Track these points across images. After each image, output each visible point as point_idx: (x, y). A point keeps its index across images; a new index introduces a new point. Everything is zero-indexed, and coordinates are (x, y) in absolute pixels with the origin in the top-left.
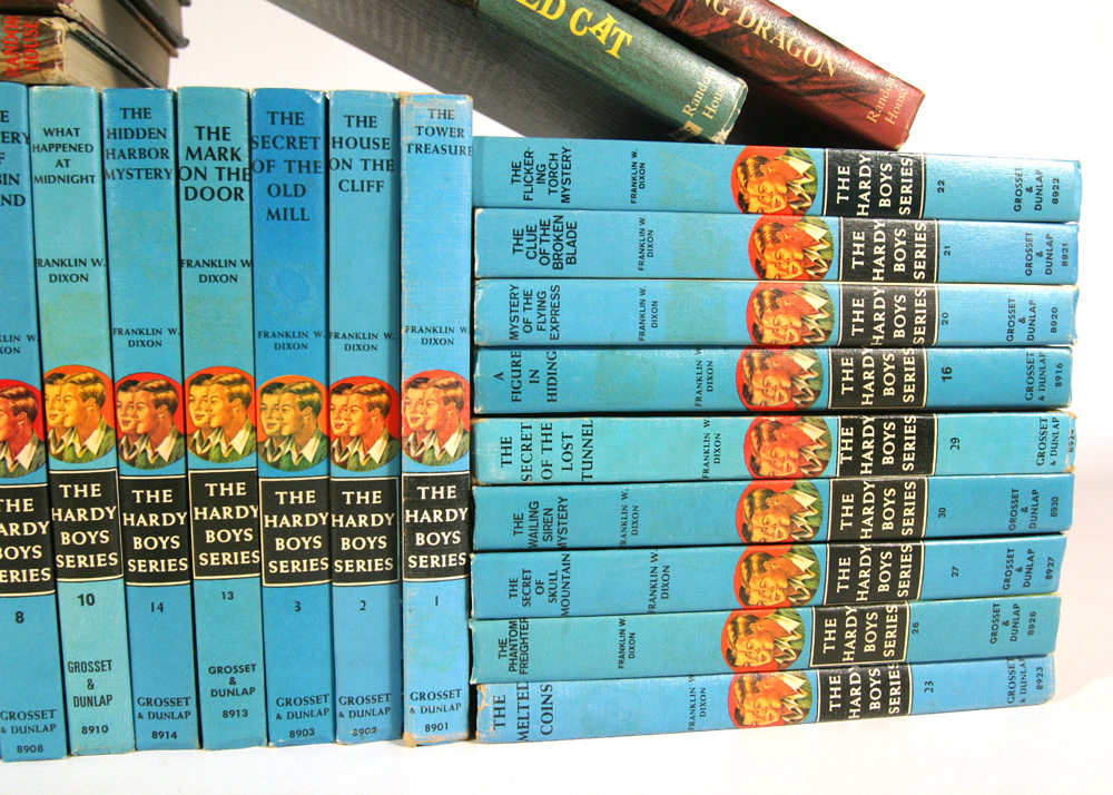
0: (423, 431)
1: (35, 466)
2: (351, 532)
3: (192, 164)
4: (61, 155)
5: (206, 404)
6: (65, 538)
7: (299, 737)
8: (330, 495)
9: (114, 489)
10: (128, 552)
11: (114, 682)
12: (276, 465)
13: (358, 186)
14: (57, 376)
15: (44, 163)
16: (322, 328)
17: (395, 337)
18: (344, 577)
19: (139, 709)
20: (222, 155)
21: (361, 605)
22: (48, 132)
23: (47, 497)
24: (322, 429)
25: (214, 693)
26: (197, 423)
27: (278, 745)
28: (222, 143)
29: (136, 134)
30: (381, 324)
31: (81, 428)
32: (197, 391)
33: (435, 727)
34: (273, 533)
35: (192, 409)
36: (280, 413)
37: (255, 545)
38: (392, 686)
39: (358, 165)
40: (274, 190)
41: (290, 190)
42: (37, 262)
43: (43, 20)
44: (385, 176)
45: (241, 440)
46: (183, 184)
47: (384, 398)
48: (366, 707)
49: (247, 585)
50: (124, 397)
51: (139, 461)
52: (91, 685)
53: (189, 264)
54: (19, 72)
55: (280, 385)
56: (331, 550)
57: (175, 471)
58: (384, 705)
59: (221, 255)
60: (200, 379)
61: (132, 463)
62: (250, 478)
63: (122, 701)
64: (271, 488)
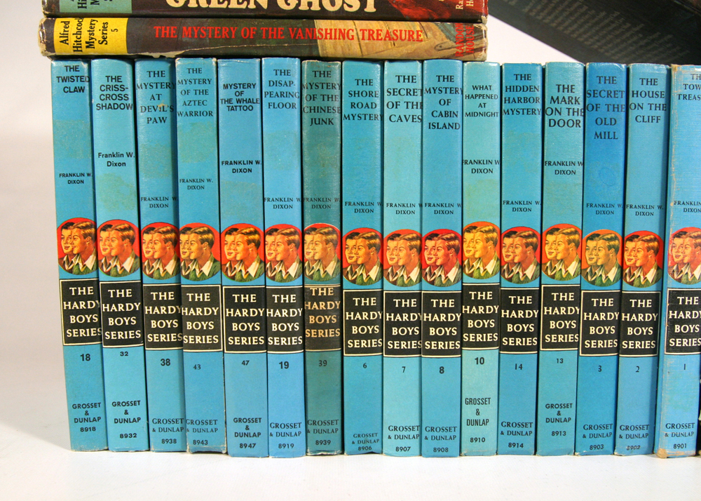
0: (682, 263)
1: (456, 281)
2: (634, 324)
3: (554, 106)
4: (481, 101)
5: (555, 246)
6: (470, 324)
7: (595, 450)
8: (622, 302)
9: (502, 298)
10: (503, 332)
11: (489, 412)
12: (593, 283)
13: (646, 119)
14: (472, 228)
15: (471, 105)
16: (621, 202)
17: (664, 208)
18: (628, 351)
19: (501, 428)
20: (570, 101)
21: (635, 368)
22: (475, 88)
23: (463, 297)
24: (619, 262)
25: (548, 420)
26: (549, 257)
27: (581, 455)
28: (570, 94)
29: (522, 89)
30: (656, 200)
31: (484, 259)
32: (550, 238)
33: (680, 446)
34: (588, 324)
35: (547, 249)
36: (597, 252)
37: (577, 331)
38: (650, 420)
39: (646, 107)
40: (599, 121)
41: (608, 122)
42: (463, 162)
43: (475, 25)
44: (661, 113)
45: (573, 268)
46: (547, 118)
47: (656, 244)
48: (635, 432)
49: (570, 354)
50: (507, 241)
51: (514, 279)
52: (478, 413)
53: (550, 164)
54: (463, 54)
55: (598, 235)
56: (620, 335)
57: (534, 285)
58: (645, 432)
59: (567, 159)
60: (552, 231)
61: (510, 280)
62: (577, 290)
63: (493, 423)
64: (588, 296)
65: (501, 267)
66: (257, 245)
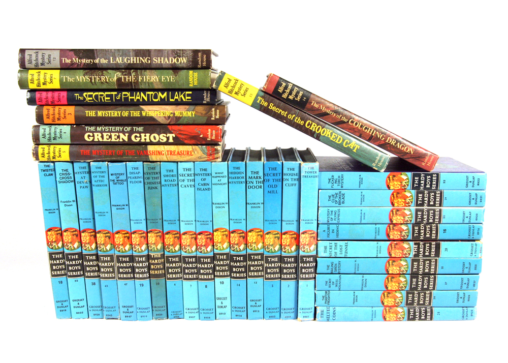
0: (305, 244)
1: (211, 251)
2: (286, 268)
3: (250, 180)
4: (219, 179)
5: (252, 237)
6: (217, 268)
7: (271, 317)
8: (281, 259)
9: (230, 257)
10: (231, 271)
11: (227, 303)
12: (268, 252)
13: (290, 185)
14: (217, 230)
15: (215, 181)
16: (280, 219)
17: (299, 221)
18: (284, 279)
19: (233, 309)
20: (257, 178)
21: (288, 286)
22: (216, 173)
23: (214, 258)
24: (280, 243)
25: (251, 306)
26: (249, 241)
27: (266, 319)
28: (257, 175)
29: (237, 173)
30: (295, 218)
31: (222, 242)
32: (250, 234)
33: (306, 317)
34: (267, 268)
35: (248, 238)
36: (269, 239)
37: (263, 270)
38: (295, 306)
39: (290, 180)
40: (270, 186)
41: (273, 186)
42: (212, 203)
43: (216, 147)
44: (297, 182)
45: (260, 245)
46: (247, 185)
47: (295, 236)
48: (289, 311)
49: (260, 280)
50: (232, 235)
51: (235, 250)
52: (222, 303)
53: (249, 204)
54: (210, 160)
55: (270, 233)
56: (281, 272)
57: (244, 253)
58: (293, 310)
59: (256, 202)
60: (250, 231)
61: (234, 250)
62: (262, 255)
63: (229, 307)
64: (267, 257)
65: (230, 245)
66: (128, 238)
